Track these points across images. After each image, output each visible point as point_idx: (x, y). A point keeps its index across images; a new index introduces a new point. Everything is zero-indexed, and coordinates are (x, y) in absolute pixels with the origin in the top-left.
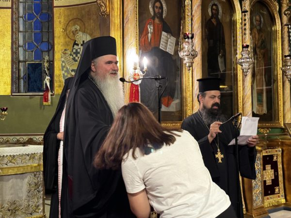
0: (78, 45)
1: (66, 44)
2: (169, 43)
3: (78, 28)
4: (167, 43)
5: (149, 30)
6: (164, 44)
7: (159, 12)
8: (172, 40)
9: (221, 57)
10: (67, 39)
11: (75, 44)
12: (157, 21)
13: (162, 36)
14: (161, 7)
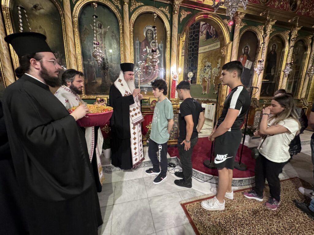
0: (206, 67)
1: (202, 67)
2: (249, 64)
3: (207, 60)
4: (248, 65)
5: (241, 59)
6: (247, 65)
7: (246, 52)
8: (251, 63)
9: (273, 69)
10: (202, 65)
11: (205, 66)
12: (245, 55)
13: (246, 62)
14: (248, 50)
